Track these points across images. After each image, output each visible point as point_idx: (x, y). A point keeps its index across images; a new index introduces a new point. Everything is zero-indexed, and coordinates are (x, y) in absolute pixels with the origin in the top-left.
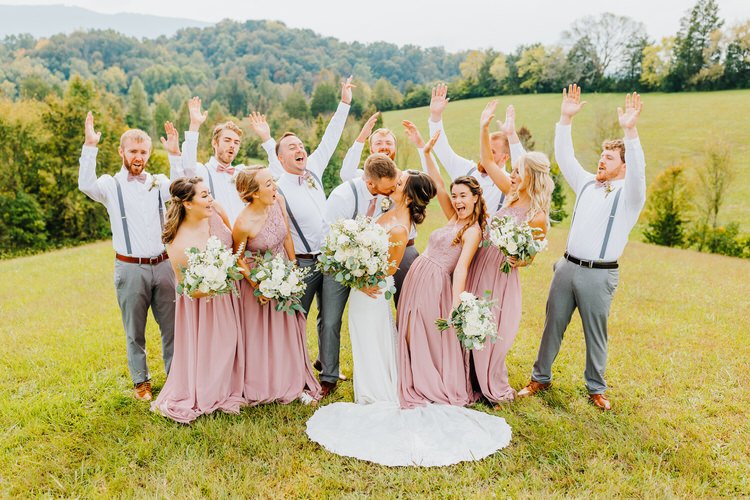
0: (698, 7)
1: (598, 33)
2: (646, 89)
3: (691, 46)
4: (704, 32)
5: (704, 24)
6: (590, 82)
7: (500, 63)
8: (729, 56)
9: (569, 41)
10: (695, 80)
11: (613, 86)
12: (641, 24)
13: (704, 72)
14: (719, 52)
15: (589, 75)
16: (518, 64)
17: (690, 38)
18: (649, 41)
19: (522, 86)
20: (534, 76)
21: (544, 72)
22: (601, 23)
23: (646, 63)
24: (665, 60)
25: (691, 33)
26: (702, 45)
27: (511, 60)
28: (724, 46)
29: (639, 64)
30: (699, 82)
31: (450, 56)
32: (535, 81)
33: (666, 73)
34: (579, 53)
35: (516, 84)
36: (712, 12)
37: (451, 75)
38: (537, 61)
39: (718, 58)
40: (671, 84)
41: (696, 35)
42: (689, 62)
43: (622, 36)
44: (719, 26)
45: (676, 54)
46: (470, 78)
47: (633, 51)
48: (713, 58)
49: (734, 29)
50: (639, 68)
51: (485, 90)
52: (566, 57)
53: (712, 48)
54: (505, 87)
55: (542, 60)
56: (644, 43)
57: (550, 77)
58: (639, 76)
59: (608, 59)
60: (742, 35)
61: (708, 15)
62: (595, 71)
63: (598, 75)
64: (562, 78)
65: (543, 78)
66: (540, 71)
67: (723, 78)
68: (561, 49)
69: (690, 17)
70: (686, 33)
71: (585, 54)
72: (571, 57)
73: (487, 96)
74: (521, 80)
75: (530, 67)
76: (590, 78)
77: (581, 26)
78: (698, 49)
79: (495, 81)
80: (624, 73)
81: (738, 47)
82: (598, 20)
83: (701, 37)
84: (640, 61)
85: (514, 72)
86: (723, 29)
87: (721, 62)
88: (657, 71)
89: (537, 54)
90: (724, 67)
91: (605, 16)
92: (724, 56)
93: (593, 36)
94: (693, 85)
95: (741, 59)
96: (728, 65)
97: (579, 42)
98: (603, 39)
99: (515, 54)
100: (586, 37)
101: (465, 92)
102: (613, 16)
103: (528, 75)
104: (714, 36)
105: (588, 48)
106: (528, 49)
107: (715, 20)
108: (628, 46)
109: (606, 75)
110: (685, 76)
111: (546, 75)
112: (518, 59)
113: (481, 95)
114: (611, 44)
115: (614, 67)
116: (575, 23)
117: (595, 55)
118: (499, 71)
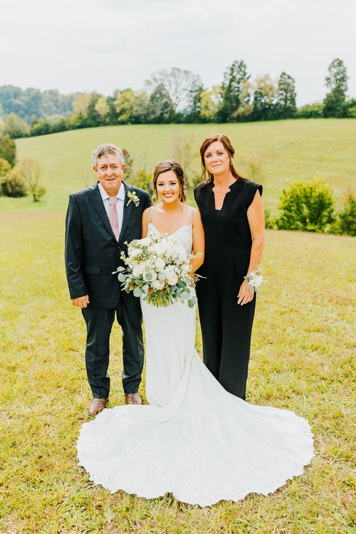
0: (233, 65)
1: (170, 82)
2: (205, 121)
3: (231, 91)
4: (239, 83)
5: (238, 77)
6: (166, 116)
7: (102, 102)
8: (256, 99)
9: (150, 87)
10: (235, 115)
11: (182, 119)
12: (198, 76)
13: (241, 110)
14: (249, 96)
15: (165, 111)
16: (115, 103)
17: (230, 86)
18: (204, 88)
19: (119, 119)
20: (127, 112)
21: (135, 109)
22: (171, 74)
23: (203, 104)
24: (215, 101)
25: (230, 83)
26: (238, 91)
27: (110, 100)
28: (252, 92)
29: (198, 104)
30: (238, 116)
31: (64, 97)
32: (128, 116)
33: (217, 110)
34: (158, 96)
35: (115, 118)
36: (243, 69)
37: (65, 111)
38: (128, 101)
39: (249, 100)
40: (220, 118)
41: (234, 84)
42: (231, 103)
43: (186, 84)
44: (248, 78)
45: (222, 97)
46: (81, 114)
47: (194, 94)
48: (246, 100)
49: (257, 80)
50: (198, 107)
51: (92, 122)
52: (149, 99)
53: (244, 93)
54: (108, 120)
55: (132, 100)
56: (201, 89)
57: (139, 112)
58: (199, 112)
59: (178, 100)
60: (262, 85)
61: (241, 70)
62: (169, 108)
63: (172, 112)
64: (148, 114)
65: (135, 114)
66: (132, 108)
67: (253, 114)
68: (145, 93)
69: (229, 72)
70: (227, 83)
71: (162, 96)
72: (153, 98)
73: (95, 126)
74: (118, 115)
75: (124, 105)
76: (167, 113)
77: (158, 76)
78: (236, 93)
79: (99, 115)
80: (189, 110)
81: (260, 93)
82: (169, 72)
83: (237, 85)
84: (199, 101)
85: (113, 109)
86: (250, 80)
87: (251, 103)
88: (211, 108)
89: (128, 96)
90: (253, 107)
91: (174, 69)
92: (252, 99)
93: (166, 83)
94: (234, 118)
95: (263, 101)
96: (255, 105)
97: (157, 88)
98: (174, 86)
99: (112, 95)
100: (162, 85)
101: (78, 124)
102: (179, 70)
103: (123, 111)
104: (246, 85)
105: (164, 92)
106: (122, 92)
107: (245, 74)
108: (191, 91)
109: (177, 112)
110: (229, 112)
111: (136, 111)
112: (115, 99)
113: (90, 126)
114: (179, 89)
115: (182, 105)
116: (154, 74)
117: (169, 97)
118: (102, 108)
